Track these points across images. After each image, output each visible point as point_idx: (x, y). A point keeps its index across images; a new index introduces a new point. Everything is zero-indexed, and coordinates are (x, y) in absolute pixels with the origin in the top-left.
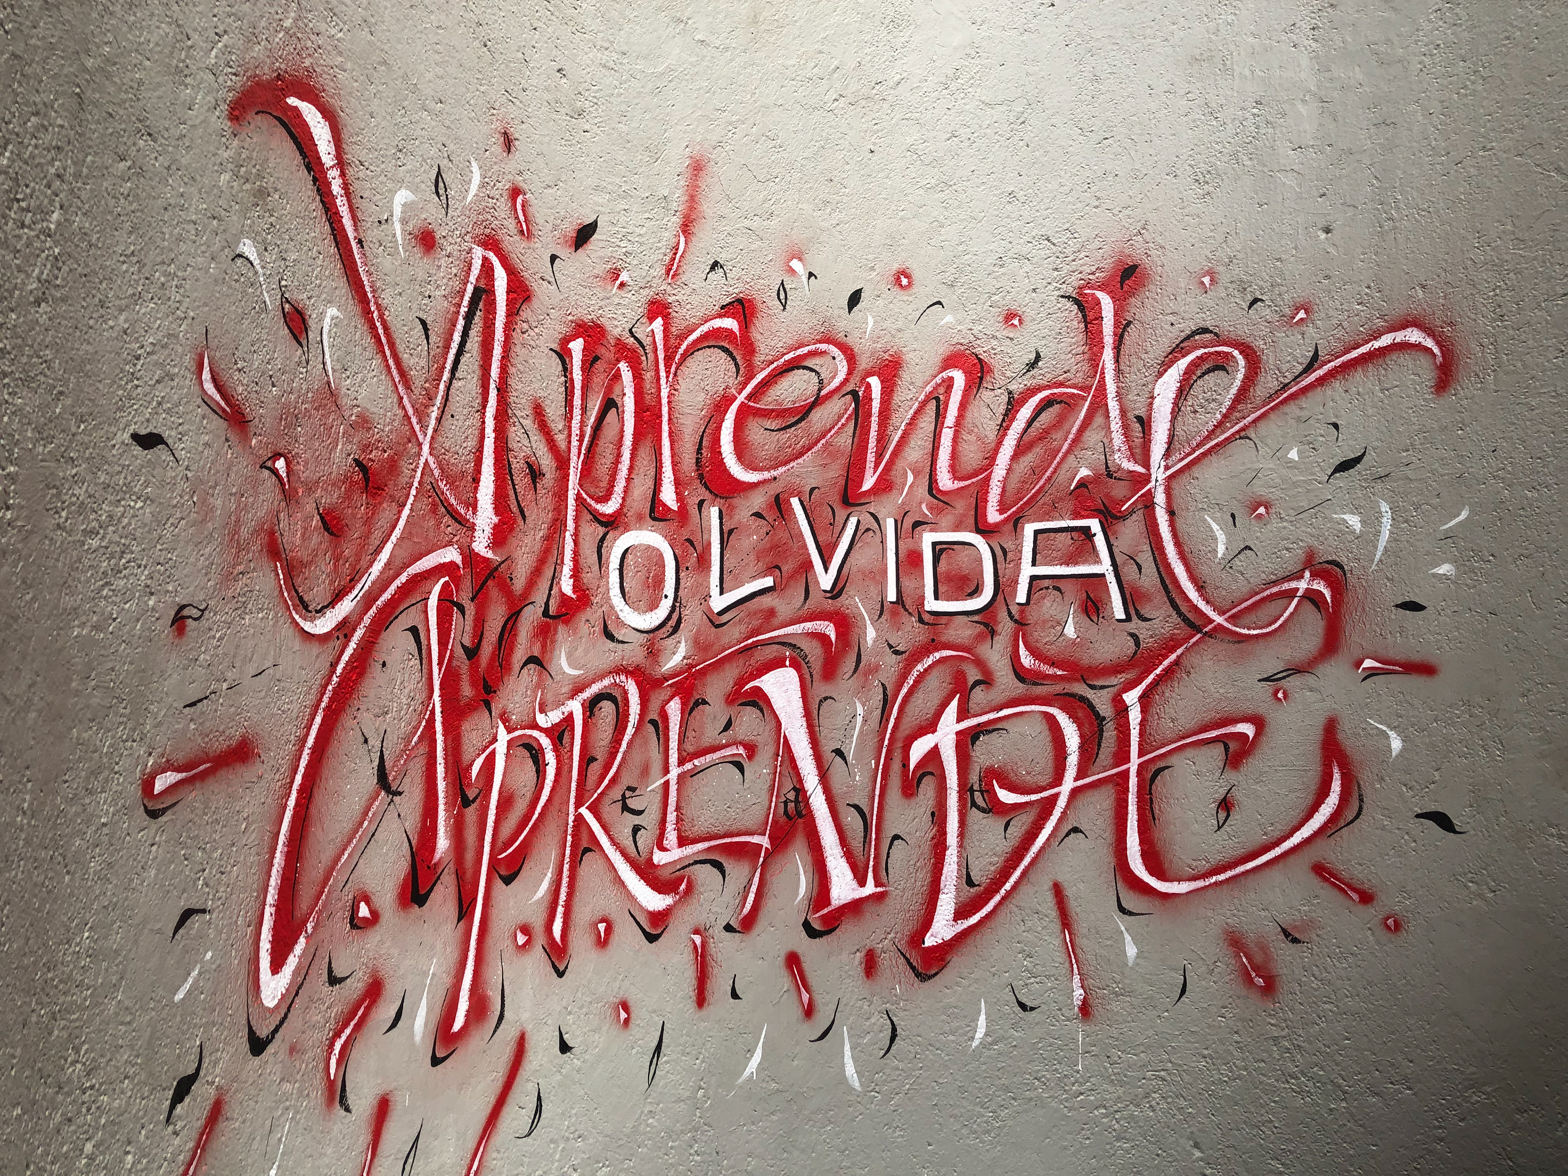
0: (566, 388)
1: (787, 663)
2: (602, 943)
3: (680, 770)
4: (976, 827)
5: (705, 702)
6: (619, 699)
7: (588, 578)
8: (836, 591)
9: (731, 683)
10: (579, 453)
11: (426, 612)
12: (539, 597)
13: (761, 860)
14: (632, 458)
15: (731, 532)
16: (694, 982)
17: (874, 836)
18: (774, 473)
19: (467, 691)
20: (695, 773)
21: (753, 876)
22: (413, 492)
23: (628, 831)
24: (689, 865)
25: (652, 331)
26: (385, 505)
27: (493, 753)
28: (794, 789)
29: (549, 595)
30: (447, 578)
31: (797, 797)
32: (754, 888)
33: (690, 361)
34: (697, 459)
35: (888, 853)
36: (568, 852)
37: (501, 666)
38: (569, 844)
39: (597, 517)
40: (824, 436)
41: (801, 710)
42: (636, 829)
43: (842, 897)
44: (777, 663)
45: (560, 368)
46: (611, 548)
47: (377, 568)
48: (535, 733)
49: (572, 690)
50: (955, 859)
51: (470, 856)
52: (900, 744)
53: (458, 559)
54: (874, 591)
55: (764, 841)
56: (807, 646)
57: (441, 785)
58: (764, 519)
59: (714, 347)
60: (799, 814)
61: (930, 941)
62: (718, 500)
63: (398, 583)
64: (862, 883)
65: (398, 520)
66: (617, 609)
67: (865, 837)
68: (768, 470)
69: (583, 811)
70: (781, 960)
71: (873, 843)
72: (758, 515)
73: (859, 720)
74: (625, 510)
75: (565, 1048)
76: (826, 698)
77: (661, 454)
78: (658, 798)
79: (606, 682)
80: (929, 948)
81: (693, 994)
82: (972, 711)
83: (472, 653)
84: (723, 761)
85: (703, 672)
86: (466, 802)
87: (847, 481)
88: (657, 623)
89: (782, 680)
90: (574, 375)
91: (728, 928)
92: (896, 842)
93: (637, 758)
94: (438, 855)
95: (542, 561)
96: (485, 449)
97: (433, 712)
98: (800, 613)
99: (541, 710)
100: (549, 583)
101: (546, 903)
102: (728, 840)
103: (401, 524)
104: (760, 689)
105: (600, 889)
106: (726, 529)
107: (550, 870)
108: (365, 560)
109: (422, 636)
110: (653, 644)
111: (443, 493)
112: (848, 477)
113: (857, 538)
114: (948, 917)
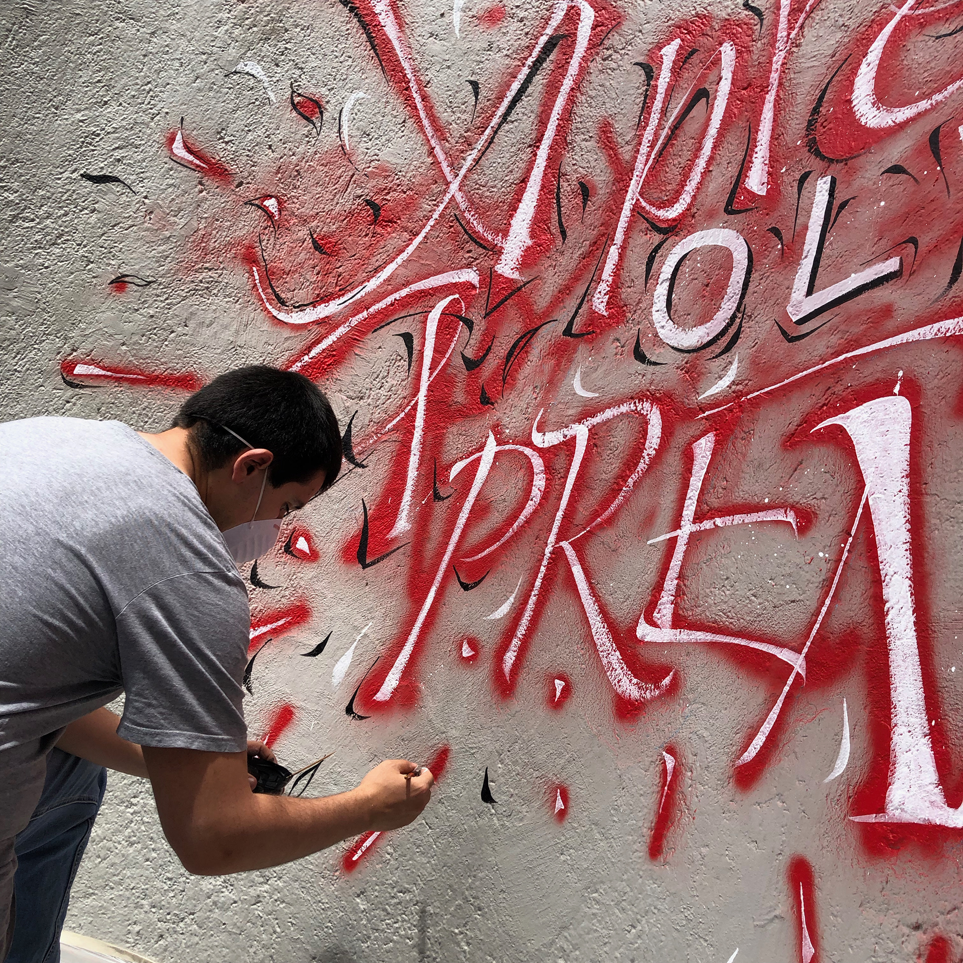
0: (646, 97)
1: (897, 389)
2: (556, 703)
3: (695, 528)
7: (627, 293)
9: (797, 420)
10: (648, 160)
11: (424, 322)
12: (565, 314)
13: (787, 689)
14: (715, 147)
15: (843, 205)
16: (652, 818)
18: (936, 98)
19: (459, 396)
20: (713, 534)
21: (770, 710)
22: (431, 222)
26: (395, 234)
27: (478, 460)
29: (576, 312)
30: (457, 296)
32: (766, 728)
34: (810, 122)
36: (538, 583)
37: (504, 380)
38: (541, 575)
39: (655, 226)
41: (905, 466)
43: (908, 807)
44: (880, 389)
45: (643, 77)
46: (666, 256)
47: (374, 284)
48: (528, 451)
49: (581, 413)
51: (431, 547)
53: (476, 280)
55: (798, 663)
56: (935, 359)
57: (412, 473)
58: (904, 172)
62: (833, 166)
63: (397, 296)
64: (953, 798)
65: (408, 246)
66: (658, 326)
69: (565, 544)
70: (782, 863)
74: (694, 210)
75: (487, 796)
77: (757, 131)
78: (657, 557)
79: (624, 408)
81: (647, 832)
83: (473, 365)
85: (756, 403)
86: (437, 497)
88: (706, 339)
89: (881, 415)
90: (660, 80)
93: (643, 500)
94: (394, 533)
95: (576, 278)
96: (532, 178)
97: (415, 408)
98: (938, 305)
99: (539, 430)
100: (579, 301)
101: (501, 627)
102: (743, 642)
103: (410, 249)
104: (840, 429)
105: (567, 639)
106: (836, 203)
107: (514, 595)
108: (362, 276)
109: (416, 342)
110: (694, 366)
111: (468, 222)
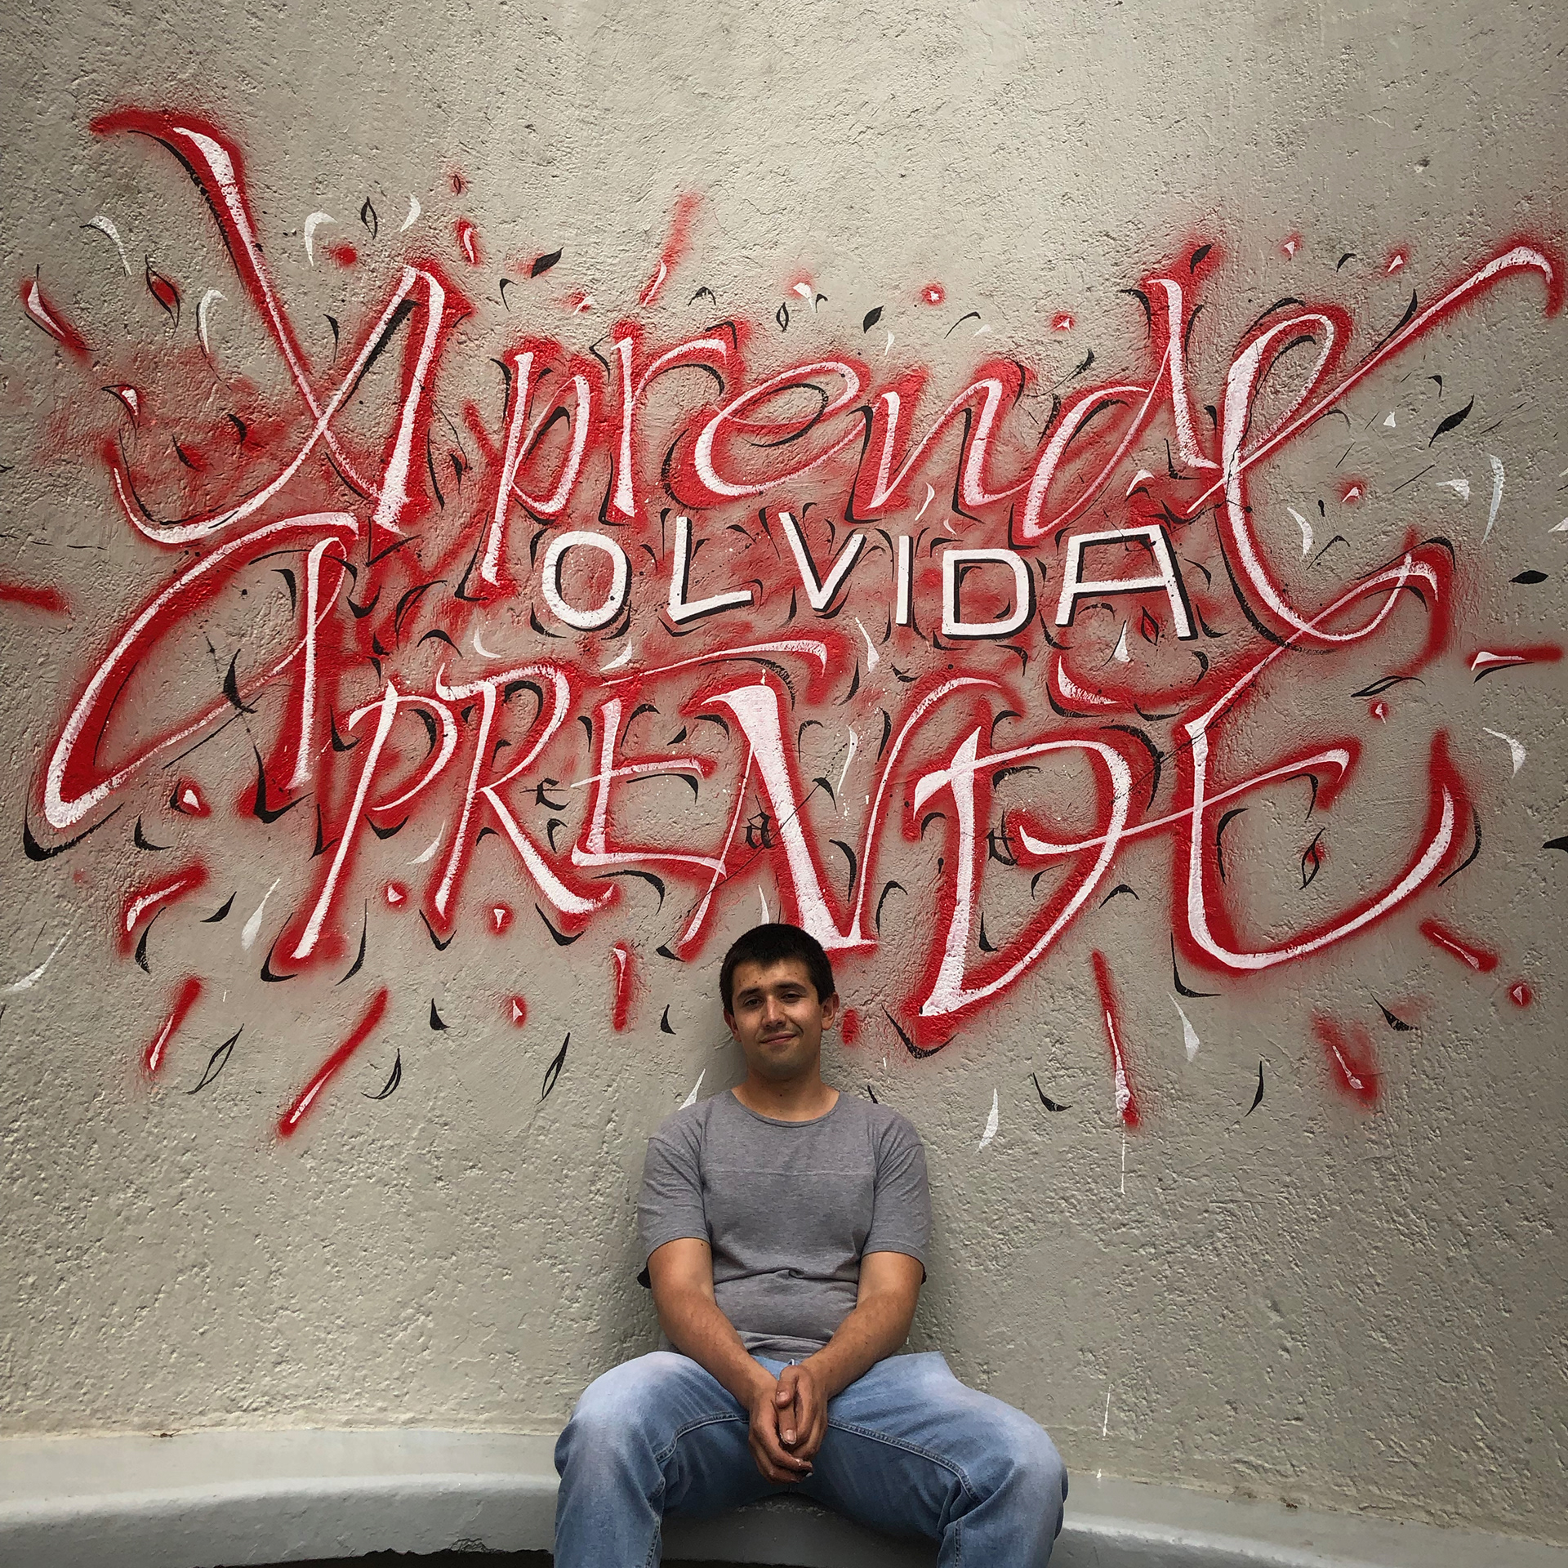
0: (507, 395)
1: (763, 681)
2: (499, 929)
3: (615, 773)
4: (996, 880)
5: (651, 709)
6: (544, 690)
7: (512, 569)
8: (831, 610)
9: (689, 694)
10: (517, 454)
11: (305, 561)
12: (454, 576)
13: (713, 885)
14: (583, 463)
15: (700, 543)
16: (613, 1000)
17: (863, 880)
18: (759, 488)
19: (350, 644)
20: (633, 779)
21: (701, 901)
22: (302, 456)
23: (543, 823)
24: (618, 873)
25: (619, 350)
26: (264, 460)
27: (379, 710)
28: (762, 815)
29: (466, 577)
30: (337, 539)
31: (765, 824)
32: (701, 915)
33: (662, 378)
34: (663, 470)
35: (881, 902)
36: (463, 826)
37: (397, 631)
38: (465, 819)
39: (532, 514)
40: (826, 453)
41: (778, 732)
42: (553, 824)
44: (751, 680)
45: (502, 375)
46: (549, 544)
47: (245, 510)
48: (433, 703)
49: (485, 671)
50: (967, 915)
51: (337, 797)
52: (902, 780)
53: (354, 526)
54: (879, 612)
55: (719, 867)
56: (787, 664)
57: (307, 722)
58: (744, 532)
59: (694, 365)
60: (767, 845)
61: (928, 1010)
62: (687, 510)
63: (272, 528)
64: (845, 931)
65: (279, 476)
66: (551, 604)
67: (852, 881)
68: (753, 484)
69: (487, 791)
71: (862, 888)
72: (736, 528)
73: (852, 750)
74: (569, 511)
75: (437, 1024)
76: (810, 723)
77: (618, 462)
78: (582, 800)
79: (529, 671)
80: (927, 1018)
81: (610, 1013)
82: (996, 746)
83: (362, 613)
84: (671, 773)
85: (653, 678)
86: (338, 746)
87: (852, 497)
88: (599, 623)
89: (754, 698)
90: (519, 384)
91: (663, 951)
92: (891, 890)
93: (561, 751)
94: (295, 783)
95: (460, 545)
96: (401, 436)
97: (304, 650)
98: (783, 630)
99: (443, 683)
100: (467, 567)
101: (430, 869)
102: (672, 857)
103: (283, 480)
104: (725, 705)
105: (501, 874)
106: (694, 540)
107: (438, 839)
108: (231, 499)
109: (298, 581)
110: (592, 643)
111: (340, 465)
112: (853, 493)
113: (861, 556)
114: (953, 984)
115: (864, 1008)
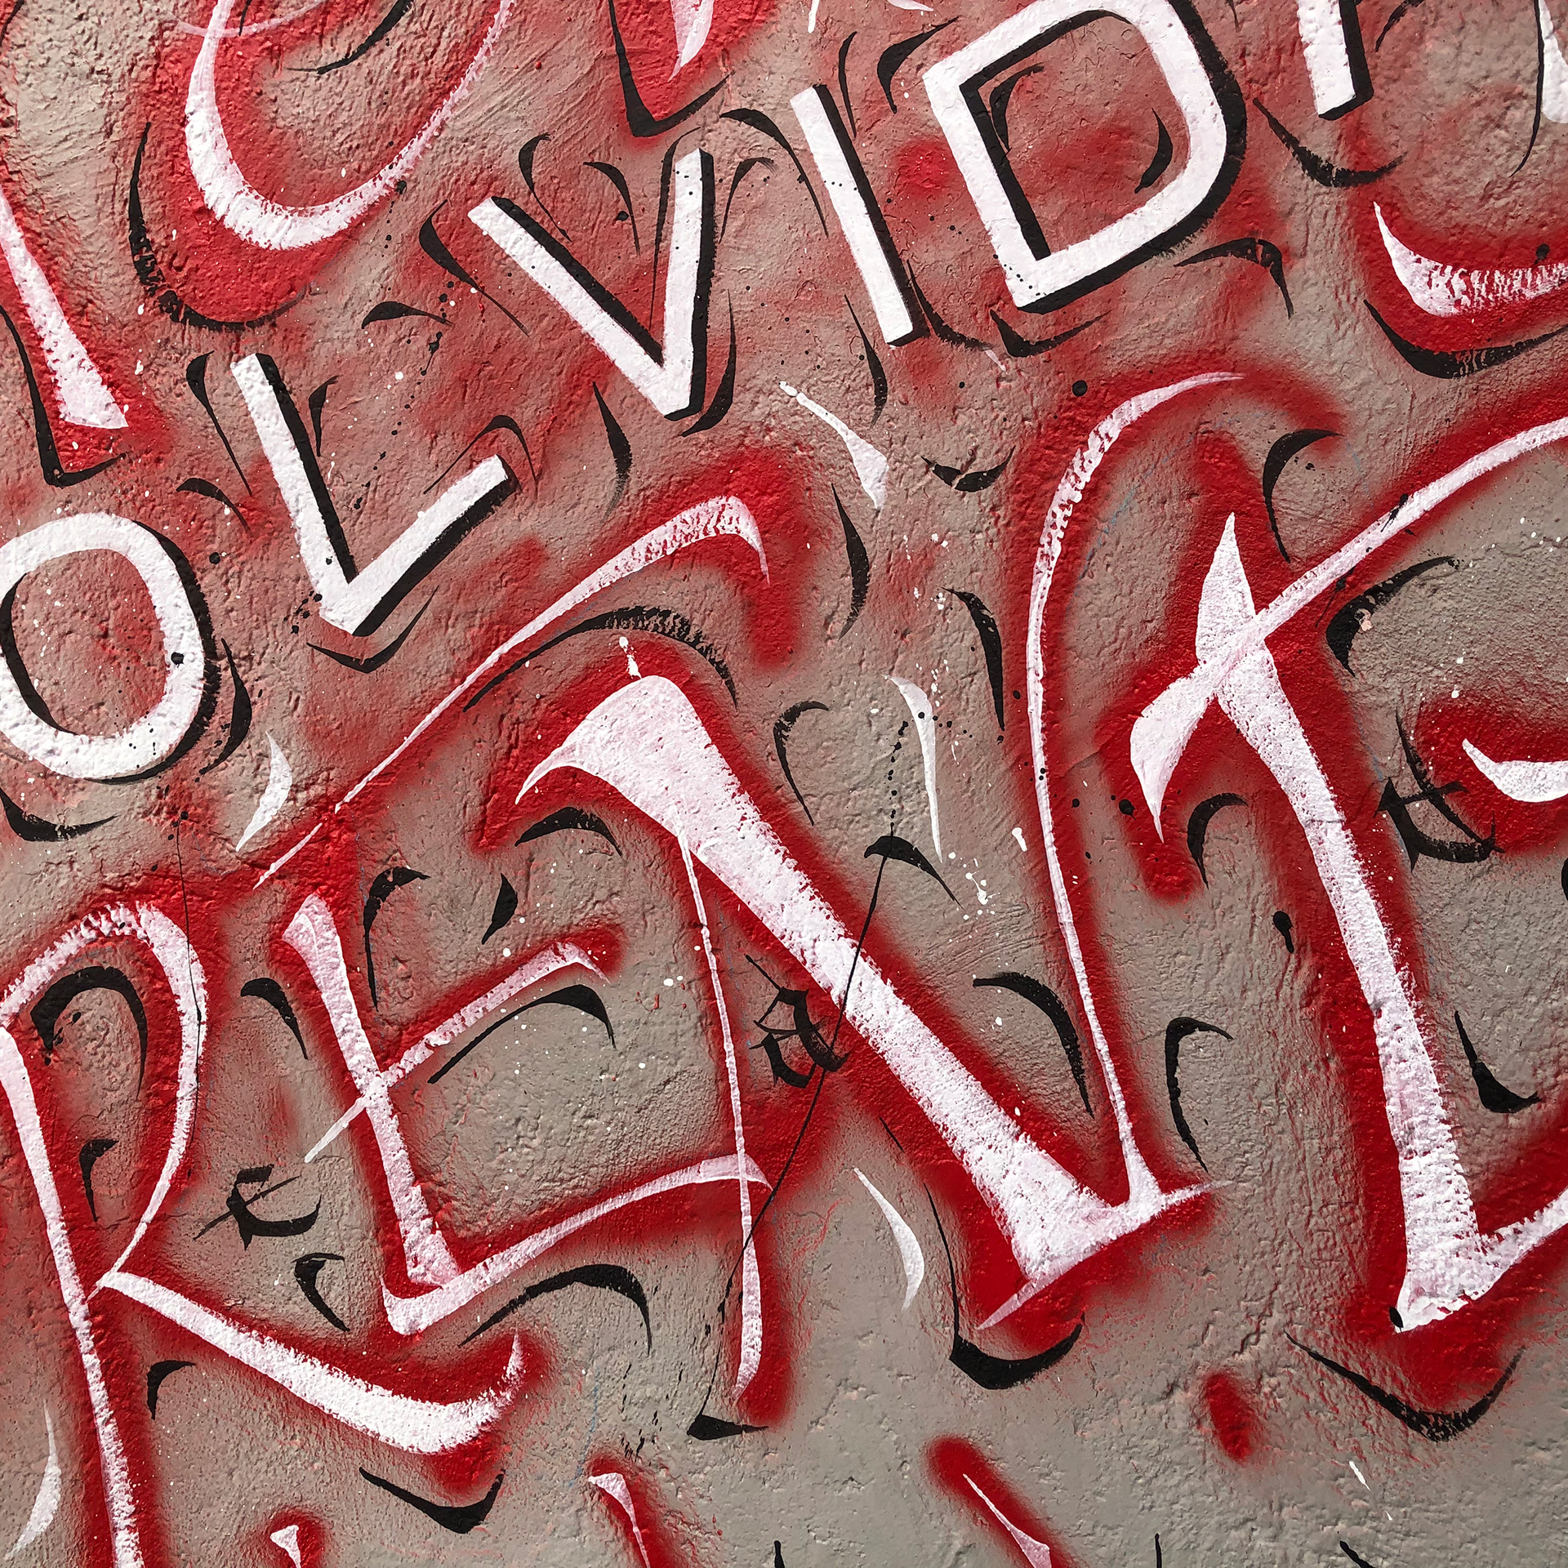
1: (633, 669)
3: (392, 1076)
4: (1455, 915)
5: (405, 876)
6: (127, 970)
8: (711, 399)
9: (475, 794)
13: (747, 1221)
15: (317, 400)
17: (1102, 1046)
18: (390, 174)
20: (440, 1068)
21: (737, 1270)
23: (284, 1280)
24: (514, 1304)
28: (783, 996)
31: (800, 1017)
32: (752, 1303)
34: (140, 266)
35: (1172, 1084)
36: (98, 1393)
38: (94, 1376)
41: (726, 777)
42: (307, 1270)
43: (1059, 1247)
44: (602, 681)
50: (1414, 1037)
52: (1085, 750)
54: (834, 342)
55: (741, 1169)
56: (670, 595)
58: (407, 311)
60: (826, 1061)
61: (1416, 1312)
62: (247, 335)
64: (1115, 1191)
66: (37, 754)
67: (1074, 1057)
68: (371, 173)
69: (114, 1279)
70: (916, 1471)
71: (1109, 1066)
72: (386, 312)
73: (925, 730)
76: (792, 715)
77: (22, 308)
78: (346, 1171)
79: (69, 945)
80: (1421, 1332)
82: (1299, 550)
84: (523, 1004)
85: (371, 801)
87: (624, 66)
88: (175, 736)
89: (632, 720)
91: (705, 1428)
92: (1186, 1043)
93: (240, 1092)
101: (67, 1541)
102: (620, 1202)
104: (571, 774)
105: (246, 1446)
106: (300, 400)
107: (52, 1458)
110: (184, 795)
112: (621, 53)
113: (719, 211)
114: (1455, 1227)
115: (1246, 1357)
